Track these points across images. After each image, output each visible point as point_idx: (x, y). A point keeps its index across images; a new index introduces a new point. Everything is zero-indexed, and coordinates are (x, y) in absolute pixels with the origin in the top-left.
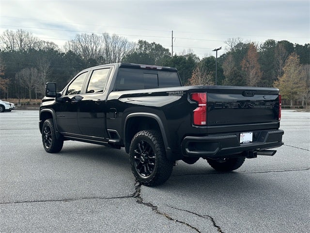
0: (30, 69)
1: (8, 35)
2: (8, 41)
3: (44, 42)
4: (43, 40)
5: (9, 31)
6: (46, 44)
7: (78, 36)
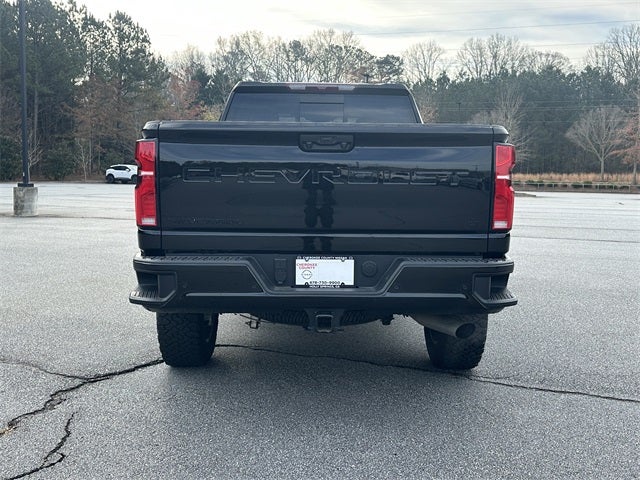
0: (489, 113)
1: (472, 49)
2: (472, 60)
3: (541, 54)
4: (539, 50)
5: (475, 40)
6: (544, 59)
7: (616, 31)
